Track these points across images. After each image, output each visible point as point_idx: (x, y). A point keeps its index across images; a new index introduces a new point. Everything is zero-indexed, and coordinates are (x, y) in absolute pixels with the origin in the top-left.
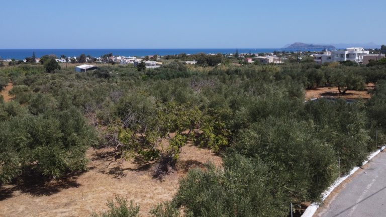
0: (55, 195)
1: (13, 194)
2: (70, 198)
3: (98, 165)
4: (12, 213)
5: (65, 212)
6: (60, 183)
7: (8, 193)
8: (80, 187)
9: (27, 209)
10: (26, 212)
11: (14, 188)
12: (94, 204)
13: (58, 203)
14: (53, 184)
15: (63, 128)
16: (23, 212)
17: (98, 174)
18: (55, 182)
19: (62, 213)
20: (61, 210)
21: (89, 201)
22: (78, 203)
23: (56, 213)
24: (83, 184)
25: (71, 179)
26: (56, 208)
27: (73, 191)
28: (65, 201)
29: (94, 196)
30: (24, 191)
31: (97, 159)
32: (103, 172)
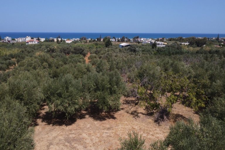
0: (104, 122)
1: (85, 117)
2: (110, 125)
3: (126, 108)
4: (84, 127)
5: (107, 133)
6: (106, 115)
7: (84, 115)
8: (116, 119)
9: (91, 126)
10: (90, 128)
11: (86, 113)
12: (122, 132)
13: (105, 126)
14: (103, 115)
15: (110, 82)
16: (89, 128)
17: (125, 113)
18: (104, 114)
19: (106, 133)
20: (106, 131)
21: (119, 129)
22: (114, 129)
23: (103, 132)
24: (117, 118)
25: (112, 114)
26: (103, 130)
27: (112, 121)
28: (108, 126)
29: (122, 126)
30: (90, 116)
31: (125, 104)
32: (128, 112)
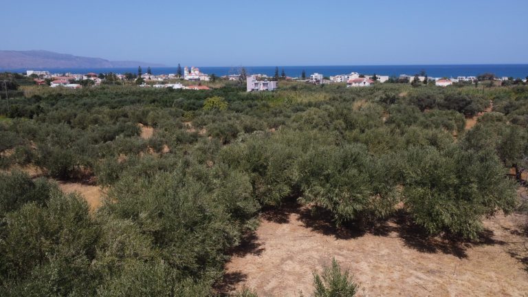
0: (427, 255)
1: (390, 234)
2: (440, 266)
3: (514, 243)
4: (373, 252)
5: (420, 279)
6: (444, 243)
7: (387, 231)
8: (464, 260)
9: (389, 255)
10: (386, 258)
11: (396, 228)
12: (463, 288)
13: (423, 265)
14: (436, 241)
16: (383, 256)
17: (504, 254)
18: (440, 240)
19: (417, 277)
20: (420, 274)
21: (460, 282)
22: (445, 277)
23: (411, 274)
24: (470, 258)
25: (462, 246)
26: (416, 270)
27: (449, 260)
28: (432, 266)
29: (473, 279)
30: (401, 236)
31: (519, 234)
32: (513, 255)
